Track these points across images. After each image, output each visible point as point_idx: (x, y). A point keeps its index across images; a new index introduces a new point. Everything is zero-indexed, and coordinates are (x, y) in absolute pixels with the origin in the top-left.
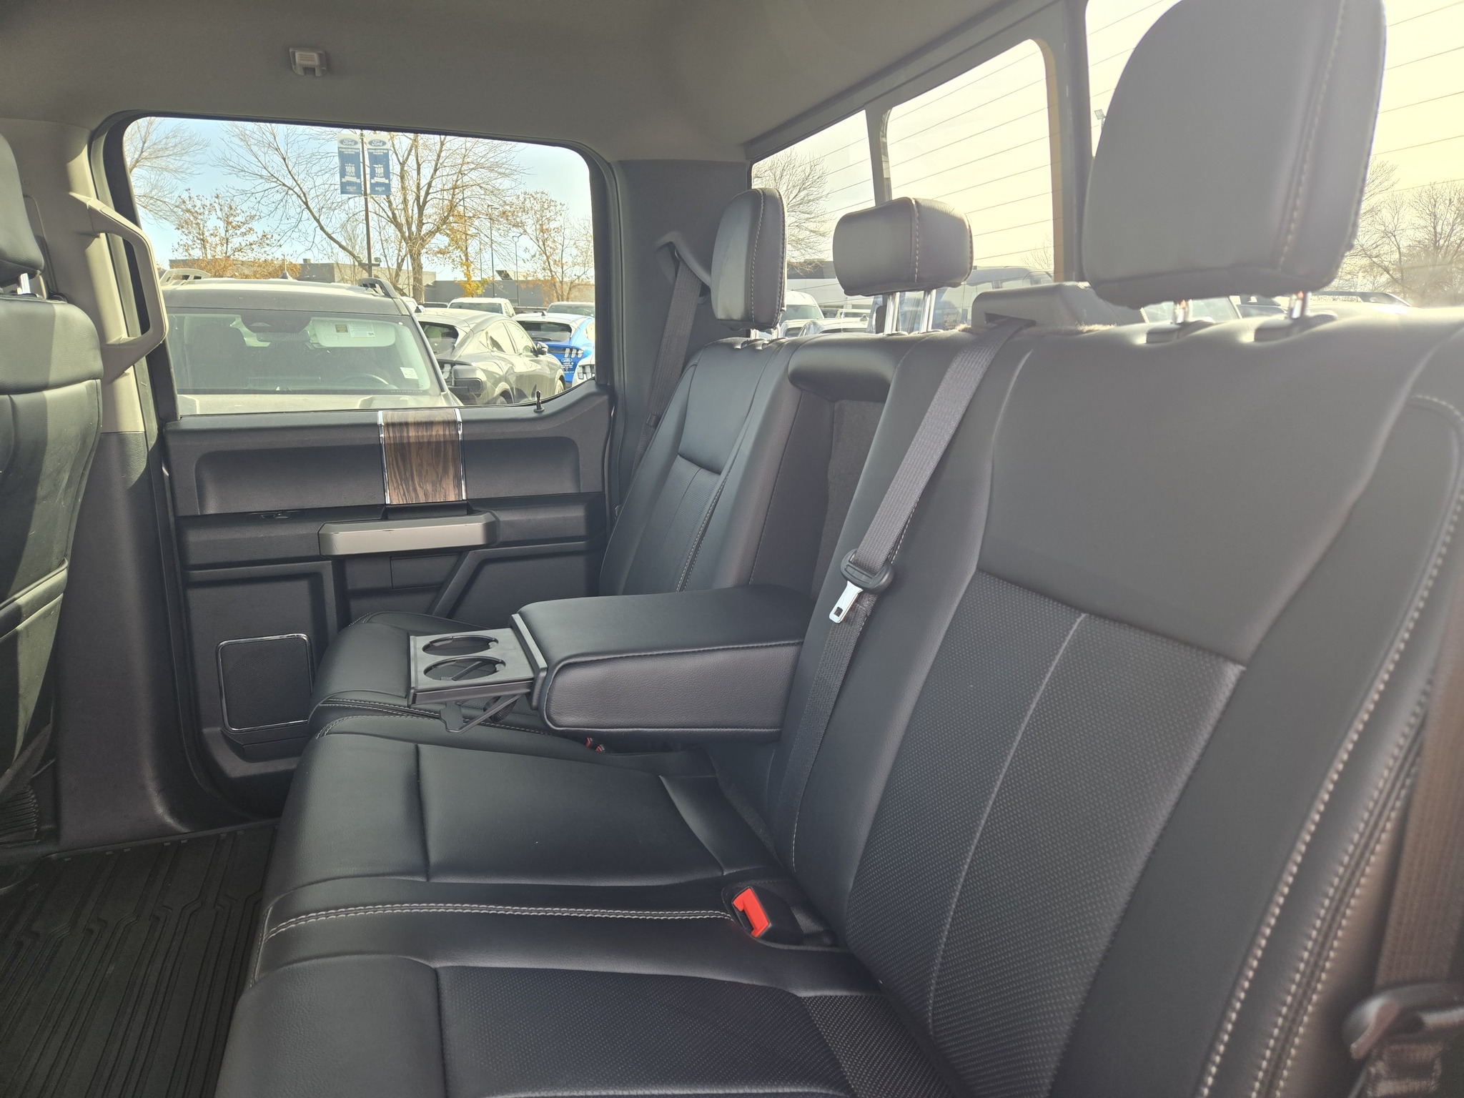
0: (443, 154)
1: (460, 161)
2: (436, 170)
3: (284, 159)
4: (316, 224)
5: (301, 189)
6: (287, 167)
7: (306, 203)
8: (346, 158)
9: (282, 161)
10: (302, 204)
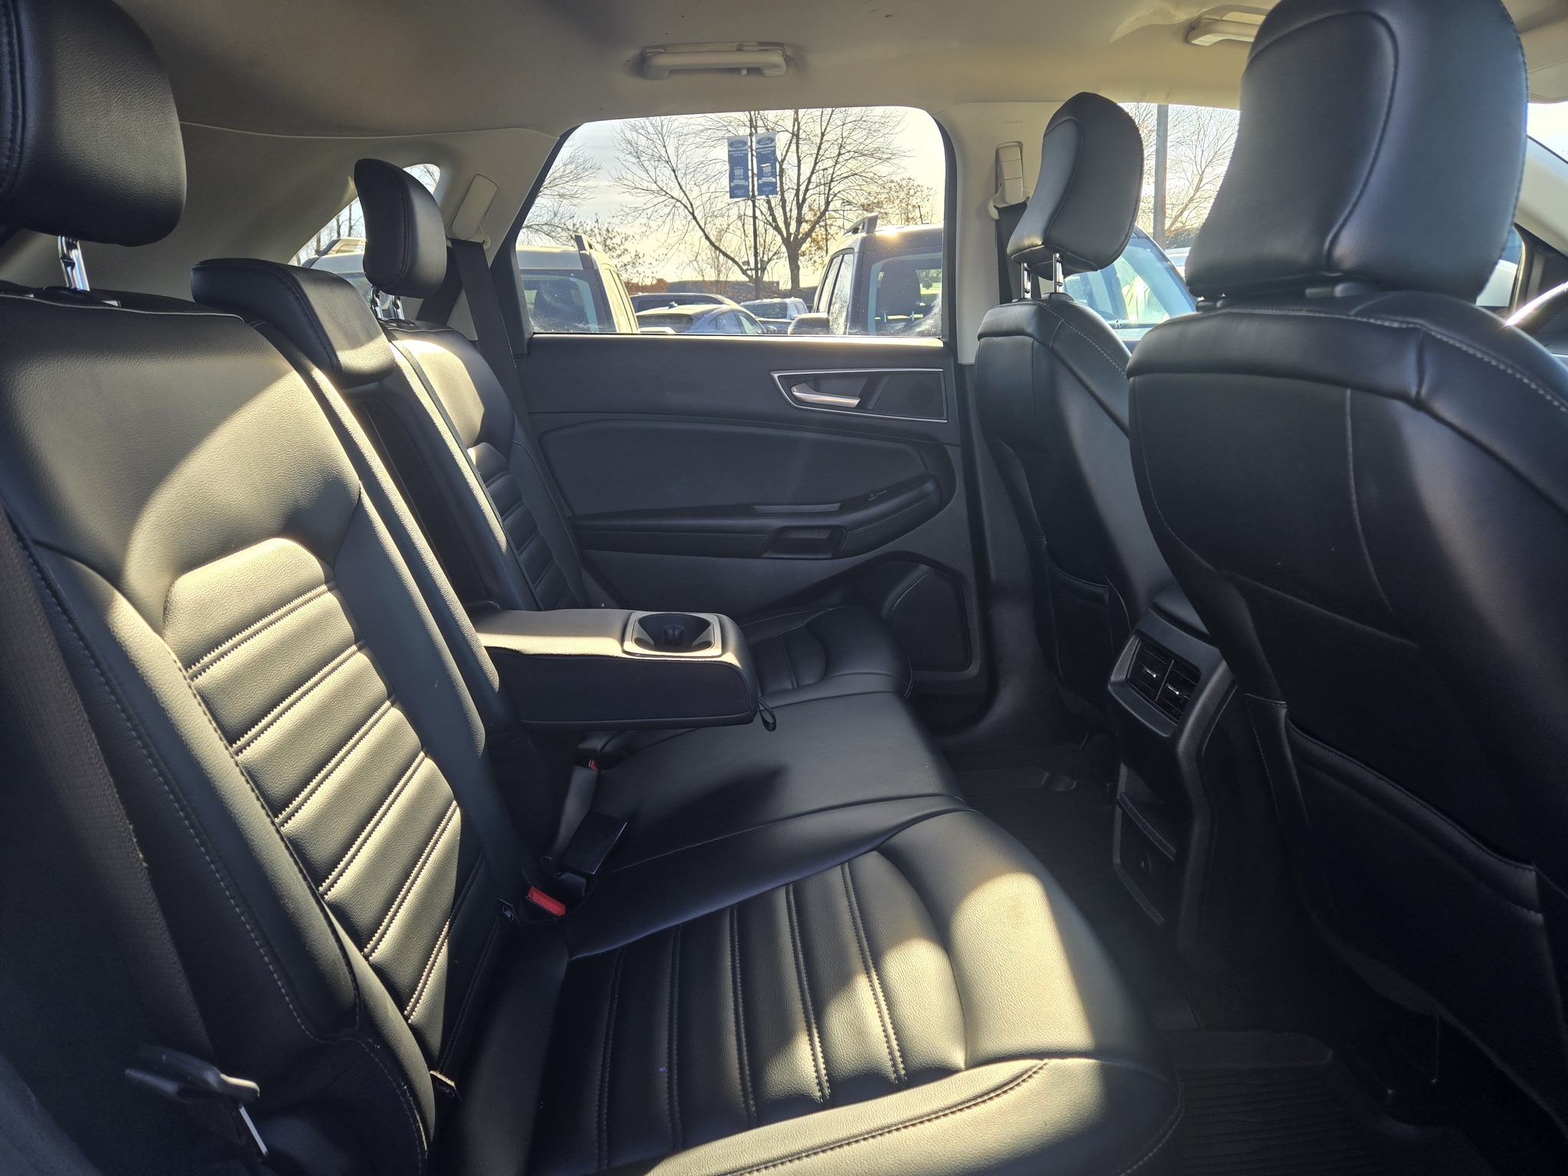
0: (823, 147)
1: (837, 152)
2: (816, 163)
3: (674, 171)
4: (702, 234)
5: (688, 199)
6: (676, 178)
7: (693, 214)
8: (737, 161)
9: (673, 174)
10: (689, 214)
